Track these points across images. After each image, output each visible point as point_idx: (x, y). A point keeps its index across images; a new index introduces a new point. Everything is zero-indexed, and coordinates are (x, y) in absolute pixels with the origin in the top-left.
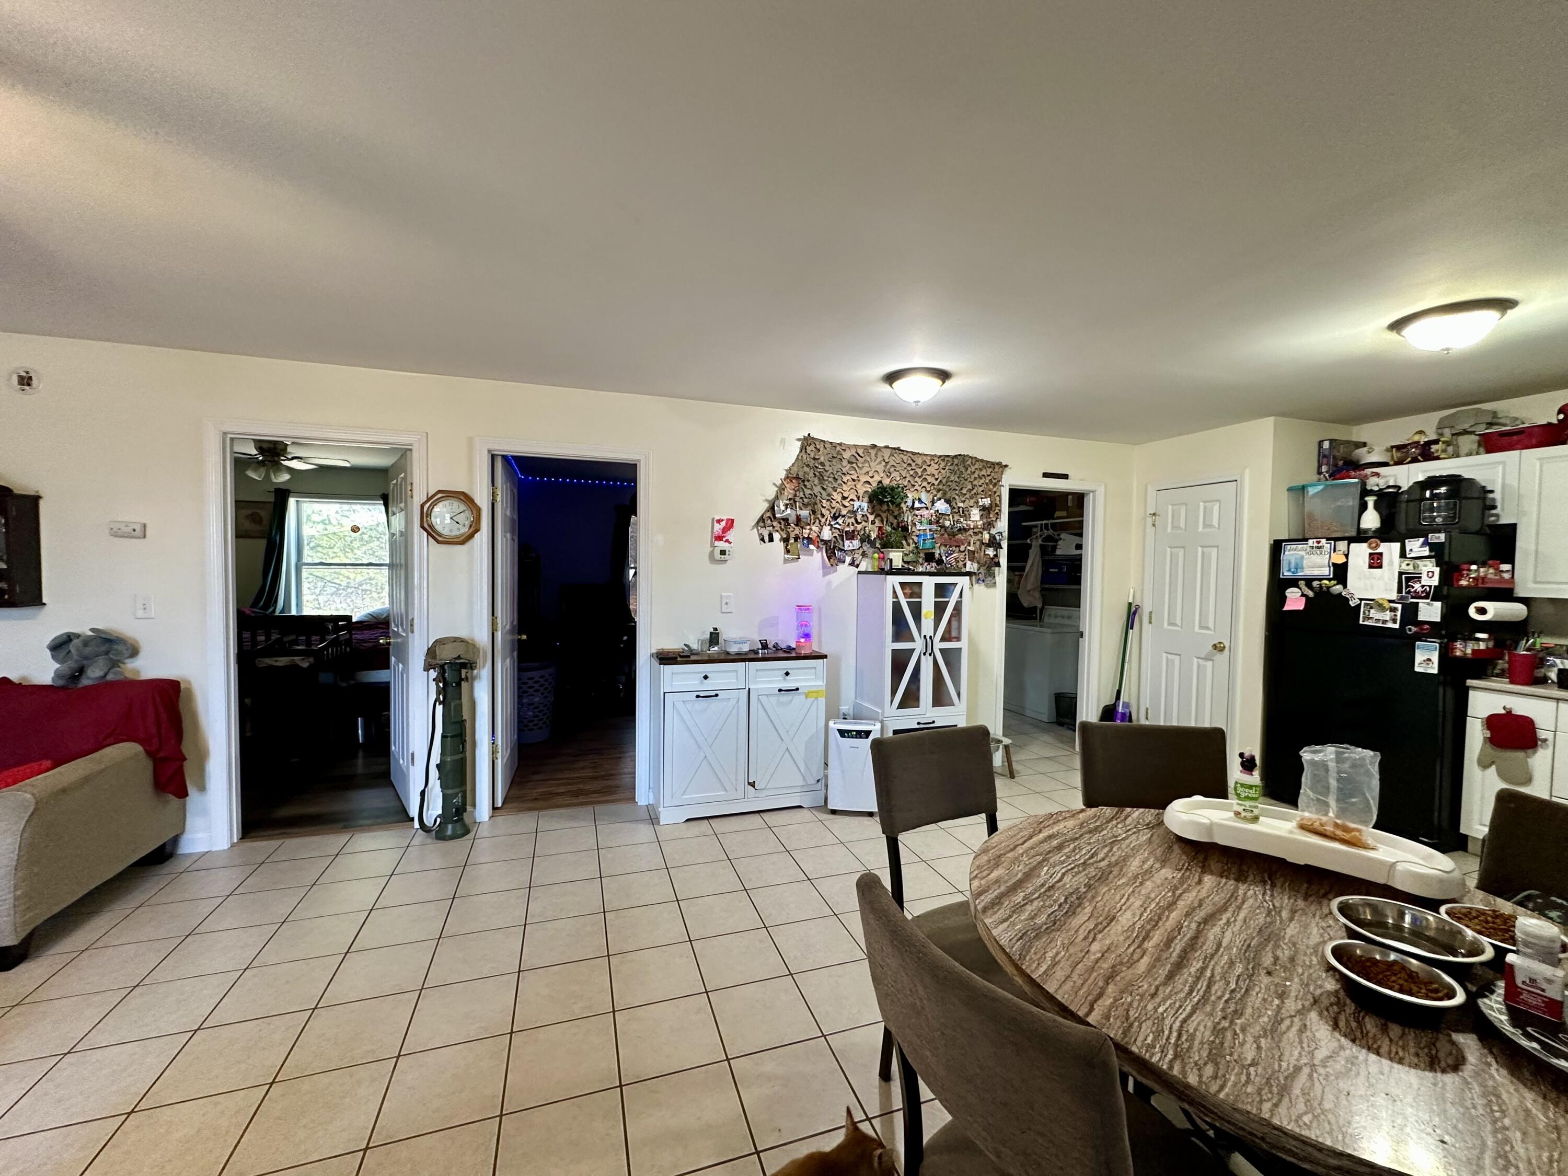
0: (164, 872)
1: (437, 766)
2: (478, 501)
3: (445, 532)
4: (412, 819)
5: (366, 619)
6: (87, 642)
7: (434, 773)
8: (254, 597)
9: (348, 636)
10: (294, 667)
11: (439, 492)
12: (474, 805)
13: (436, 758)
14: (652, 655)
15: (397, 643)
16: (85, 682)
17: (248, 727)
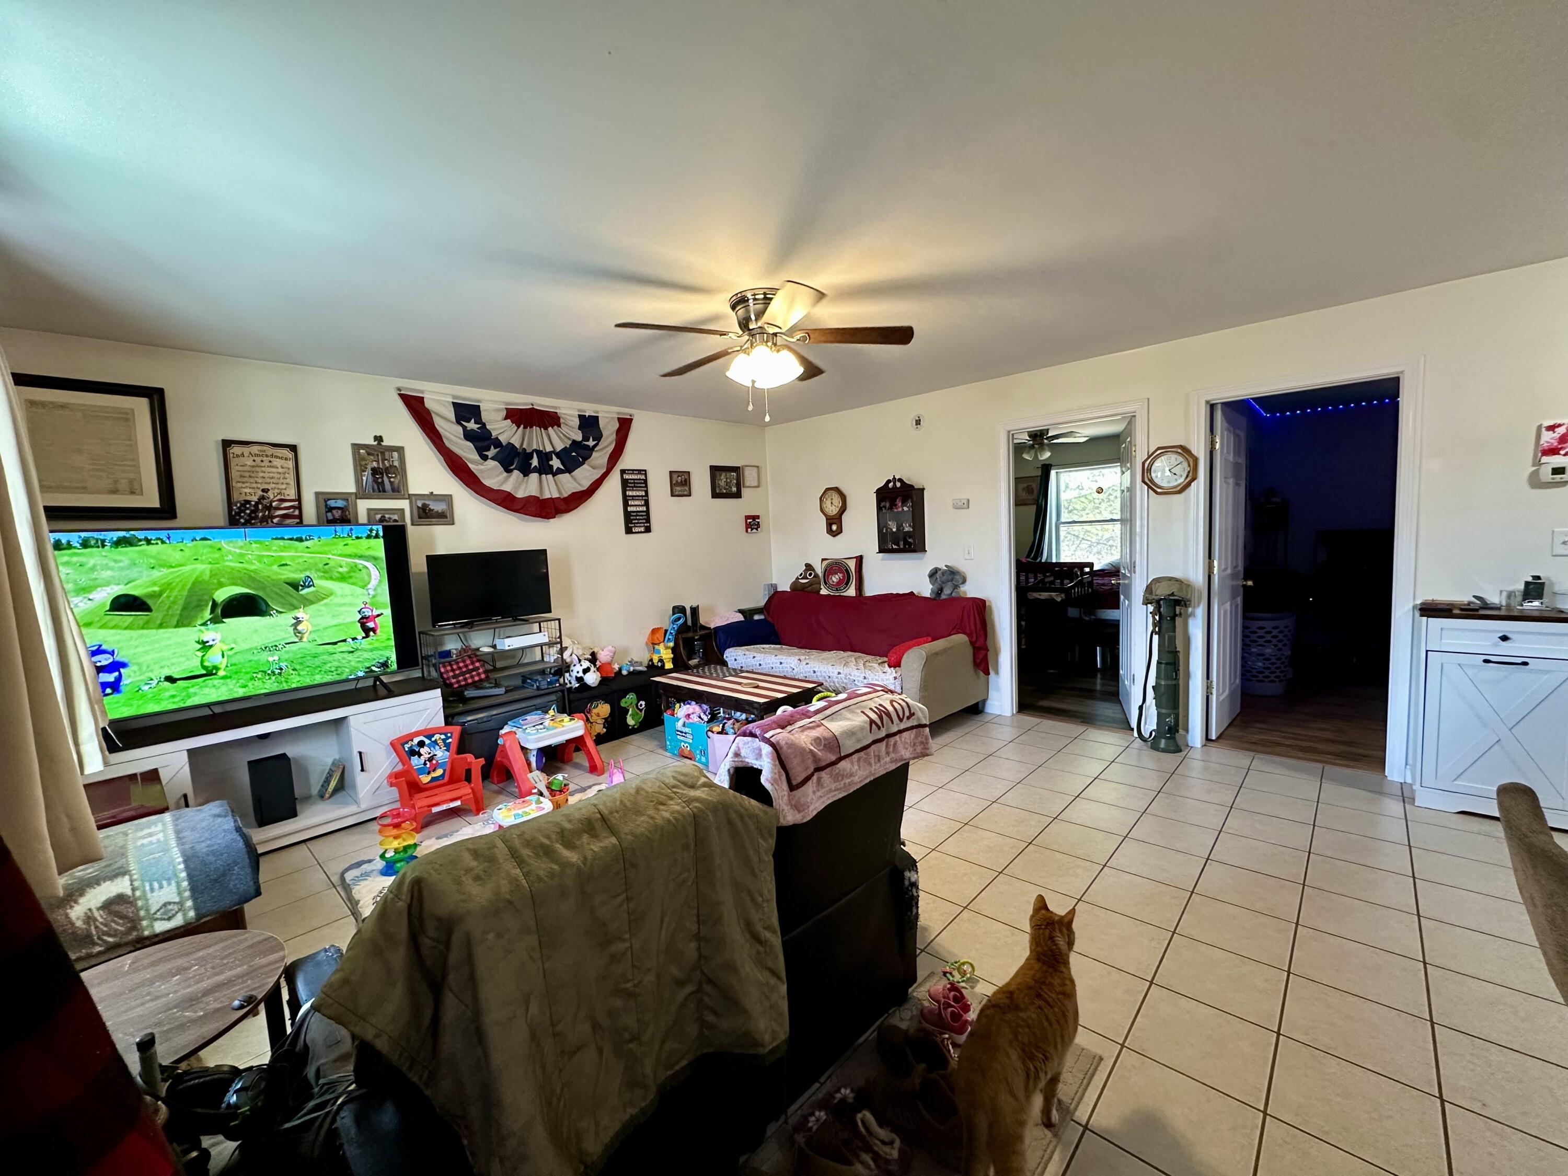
0: (979, 719)
1: (1153, 687)
2: (1194, 452)
3: (1164, 484)
4: (1133, 730)
5: (1106, 568)
6: (944, 573)
7: (1150, 693)
8: (1028, 550)
9: (1090, 579)
10: (1052, 600)
11: (1159, 448)
12: (1187, 730)
13: (1152, 681)
14: (1414, 607)
15: (1124, 583)
16: (943, 597)
17: (1023, 641)
